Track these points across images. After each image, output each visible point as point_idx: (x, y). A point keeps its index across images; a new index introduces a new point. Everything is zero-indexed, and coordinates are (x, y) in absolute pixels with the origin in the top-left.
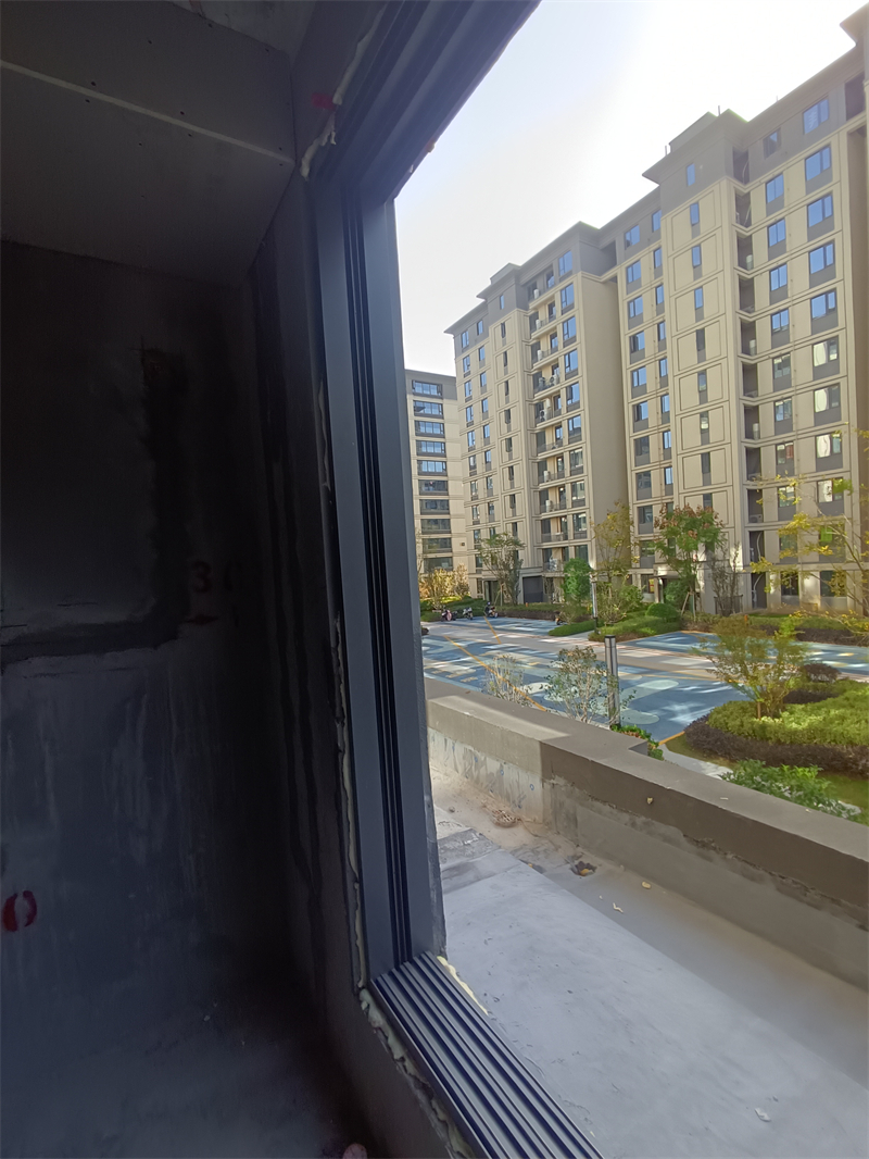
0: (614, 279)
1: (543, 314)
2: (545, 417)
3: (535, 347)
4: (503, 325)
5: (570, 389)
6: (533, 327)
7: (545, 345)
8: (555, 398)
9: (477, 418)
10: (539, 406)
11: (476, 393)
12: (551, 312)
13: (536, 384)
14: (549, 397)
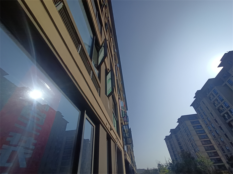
0: (226, 84)
1: (212, 97)
2: (227, 119)
3: (214, 104)
4: (203, 102)
5: (230, 110)
6: (211, 100)
7: (216, 102)
8: (227, 113)
9: (208, 123)
10: (224, 116)
11: (204, 117)
12: (213, 96)
13: (219, 112)
14: (225, 113)
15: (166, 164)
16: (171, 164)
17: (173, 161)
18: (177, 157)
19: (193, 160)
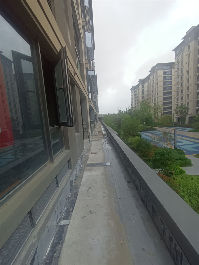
4: (189, 46)
9: (180, 74)
11: (180, 67)
15: (126, 111)
16: (129, 110)
17: (132, 108)
18: (137, 105)
19: (149, 108)
